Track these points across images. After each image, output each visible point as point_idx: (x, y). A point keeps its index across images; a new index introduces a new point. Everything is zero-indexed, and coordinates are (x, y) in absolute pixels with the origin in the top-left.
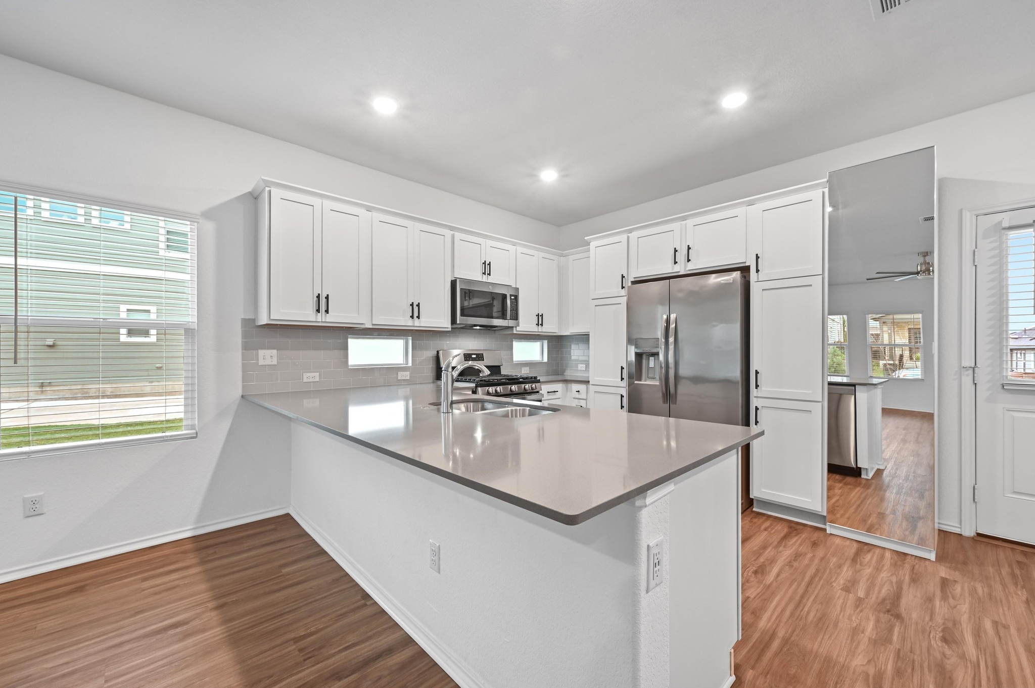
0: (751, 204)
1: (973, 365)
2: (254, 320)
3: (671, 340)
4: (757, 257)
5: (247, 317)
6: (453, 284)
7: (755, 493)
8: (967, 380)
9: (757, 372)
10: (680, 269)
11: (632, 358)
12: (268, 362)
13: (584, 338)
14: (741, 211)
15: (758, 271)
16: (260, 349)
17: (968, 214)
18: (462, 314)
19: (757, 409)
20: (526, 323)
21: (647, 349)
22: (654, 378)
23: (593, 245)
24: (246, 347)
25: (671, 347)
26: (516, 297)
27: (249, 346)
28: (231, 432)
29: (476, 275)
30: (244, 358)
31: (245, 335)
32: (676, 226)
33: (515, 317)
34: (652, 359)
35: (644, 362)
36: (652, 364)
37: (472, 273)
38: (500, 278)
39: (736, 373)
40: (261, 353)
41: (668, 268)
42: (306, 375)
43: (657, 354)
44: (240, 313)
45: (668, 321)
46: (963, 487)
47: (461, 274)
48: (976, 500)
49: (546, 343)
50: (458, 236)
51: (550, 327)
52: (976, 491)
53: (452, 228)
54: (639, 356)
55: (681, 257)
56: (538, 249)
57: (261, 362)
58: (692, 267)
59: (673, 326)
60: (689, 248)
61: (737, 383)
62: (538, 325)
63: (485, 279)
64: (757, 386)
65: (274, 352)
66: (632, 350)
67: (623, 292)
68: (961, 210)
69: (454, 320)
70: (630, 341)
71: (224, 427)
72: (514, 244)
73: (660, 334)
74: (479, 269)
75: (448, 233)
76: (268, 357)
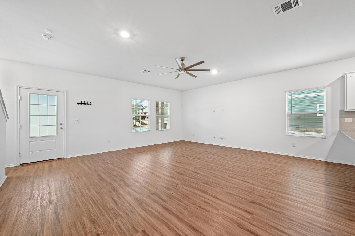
2: (344, 110)
5: (341, 109)
12: (349, 121)
16: (346, 118)
24: (341, 117)
28: (336, 139)
30: (340, 120)
31: (341, 114)
40: (346, 119)
44: (339, 108)
57: (346, 121)
65: (351, 119)
71: (334, 137)
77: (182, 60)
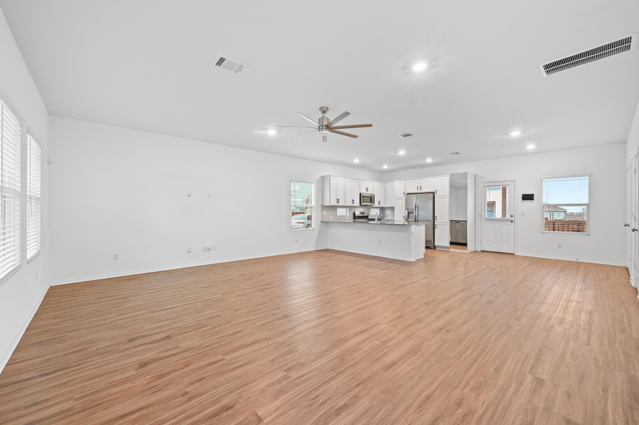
0: (435, 178)
1: (481, 214)
2: (323, 205)
3: (417, 209)
4: (436, 190)
6: (360, 194)
7: (435, 245)
8: (480, 218)
9: (436, 217)
10: (419, 191)
11: (407, 214)
13: (392, 208)
14: (433, 179)
15: (436, 193)
17: (480, 182)
18: (363, 202)
19: (436, 225)
20: (376, 204)
21: (411, 211)
22: (412, 219)
23: (396, 183)
25: (417, 211)
26: (374, 197)
27: (322, 211)
29: (365, 191)
30: (321, 213)
31: (322, 208)
32: (418, 180)
33: (374, 203)
34: (412, 214)
35: (410, 214)
36: (412, 215)
37: (364, 191)
38: (370, 192)
39: (431, 219)
41: (416, 191)
42: (330, 217)
43: (413, 212)
44: (321, 203)
45: (416, 204)
47: (361, 192)
48: (481, 243)
49: (379, 209)
50: (361, 181)
51: (382, 205)
52: (481, 241)
53: (360, 180)
54: (408, 213)
55: (419, 188)
56: (378, 182)
58: (422, 191)
59: (417, 205)
60: (421, 187)
61: (431, 221)
62: (379, 204)
63: (367, 192)
64: (436, 220)
65: (325, 212)
66: (407, 212)
67: (404, 196)
69: (360, 203)
70: (406, 209)
71: (318, 228)
72: (373, 182)
73: (414, 207)
74: (366, 189)
75: (359, 181)
76: (325, 213)
77: (324, 112)
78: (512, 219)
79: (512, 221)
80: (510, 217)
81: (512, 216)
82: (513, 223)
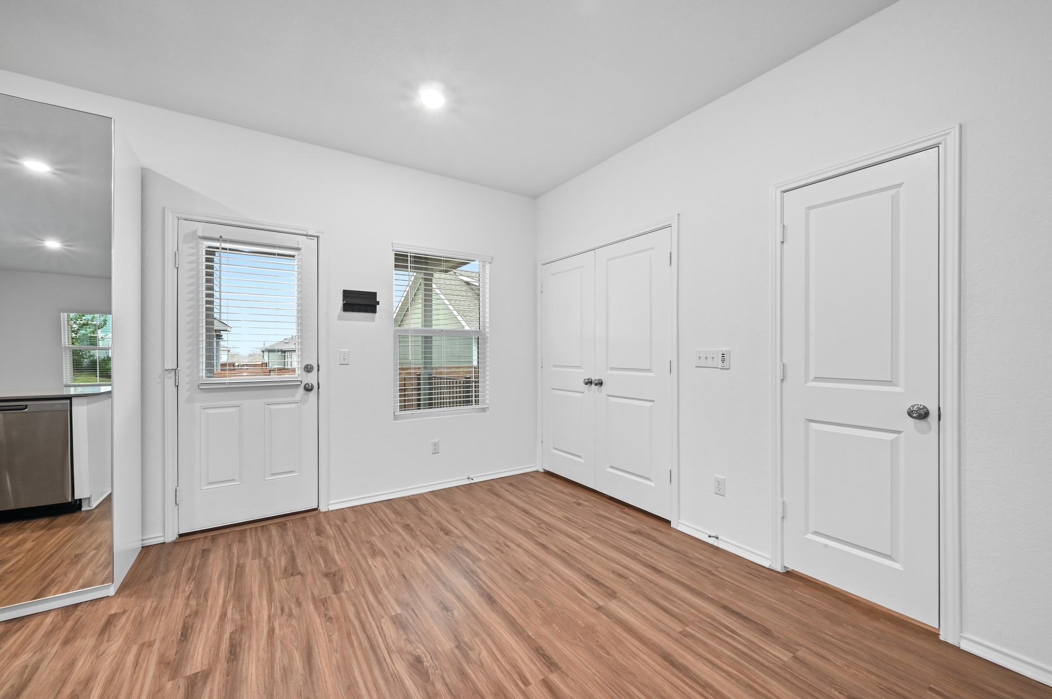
1: (175, 367)
8: (170, 382)
17: (170, 214)
46: (166, 493)
48: (177, 503)
52: (177, 493)
68: (164, 207)
78: (311, 379)
79: (308, 389)
80: (304, 374)
81: (308, 369)
82: (313, 395)
